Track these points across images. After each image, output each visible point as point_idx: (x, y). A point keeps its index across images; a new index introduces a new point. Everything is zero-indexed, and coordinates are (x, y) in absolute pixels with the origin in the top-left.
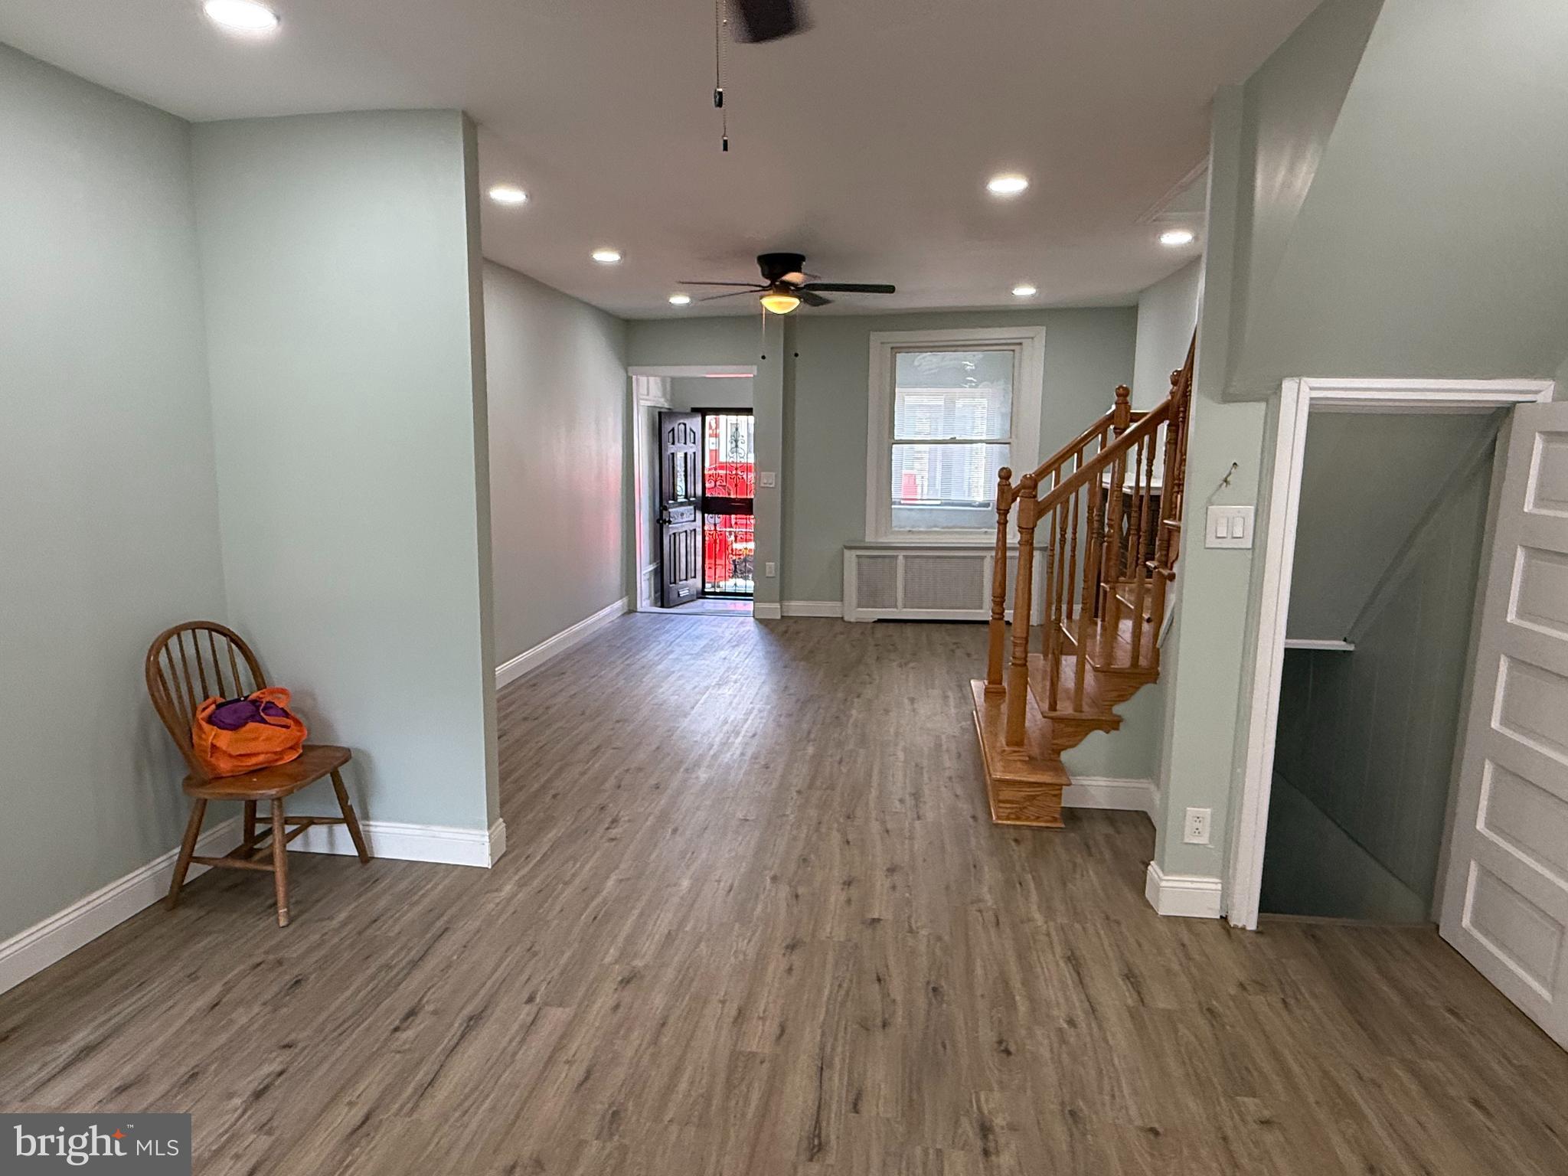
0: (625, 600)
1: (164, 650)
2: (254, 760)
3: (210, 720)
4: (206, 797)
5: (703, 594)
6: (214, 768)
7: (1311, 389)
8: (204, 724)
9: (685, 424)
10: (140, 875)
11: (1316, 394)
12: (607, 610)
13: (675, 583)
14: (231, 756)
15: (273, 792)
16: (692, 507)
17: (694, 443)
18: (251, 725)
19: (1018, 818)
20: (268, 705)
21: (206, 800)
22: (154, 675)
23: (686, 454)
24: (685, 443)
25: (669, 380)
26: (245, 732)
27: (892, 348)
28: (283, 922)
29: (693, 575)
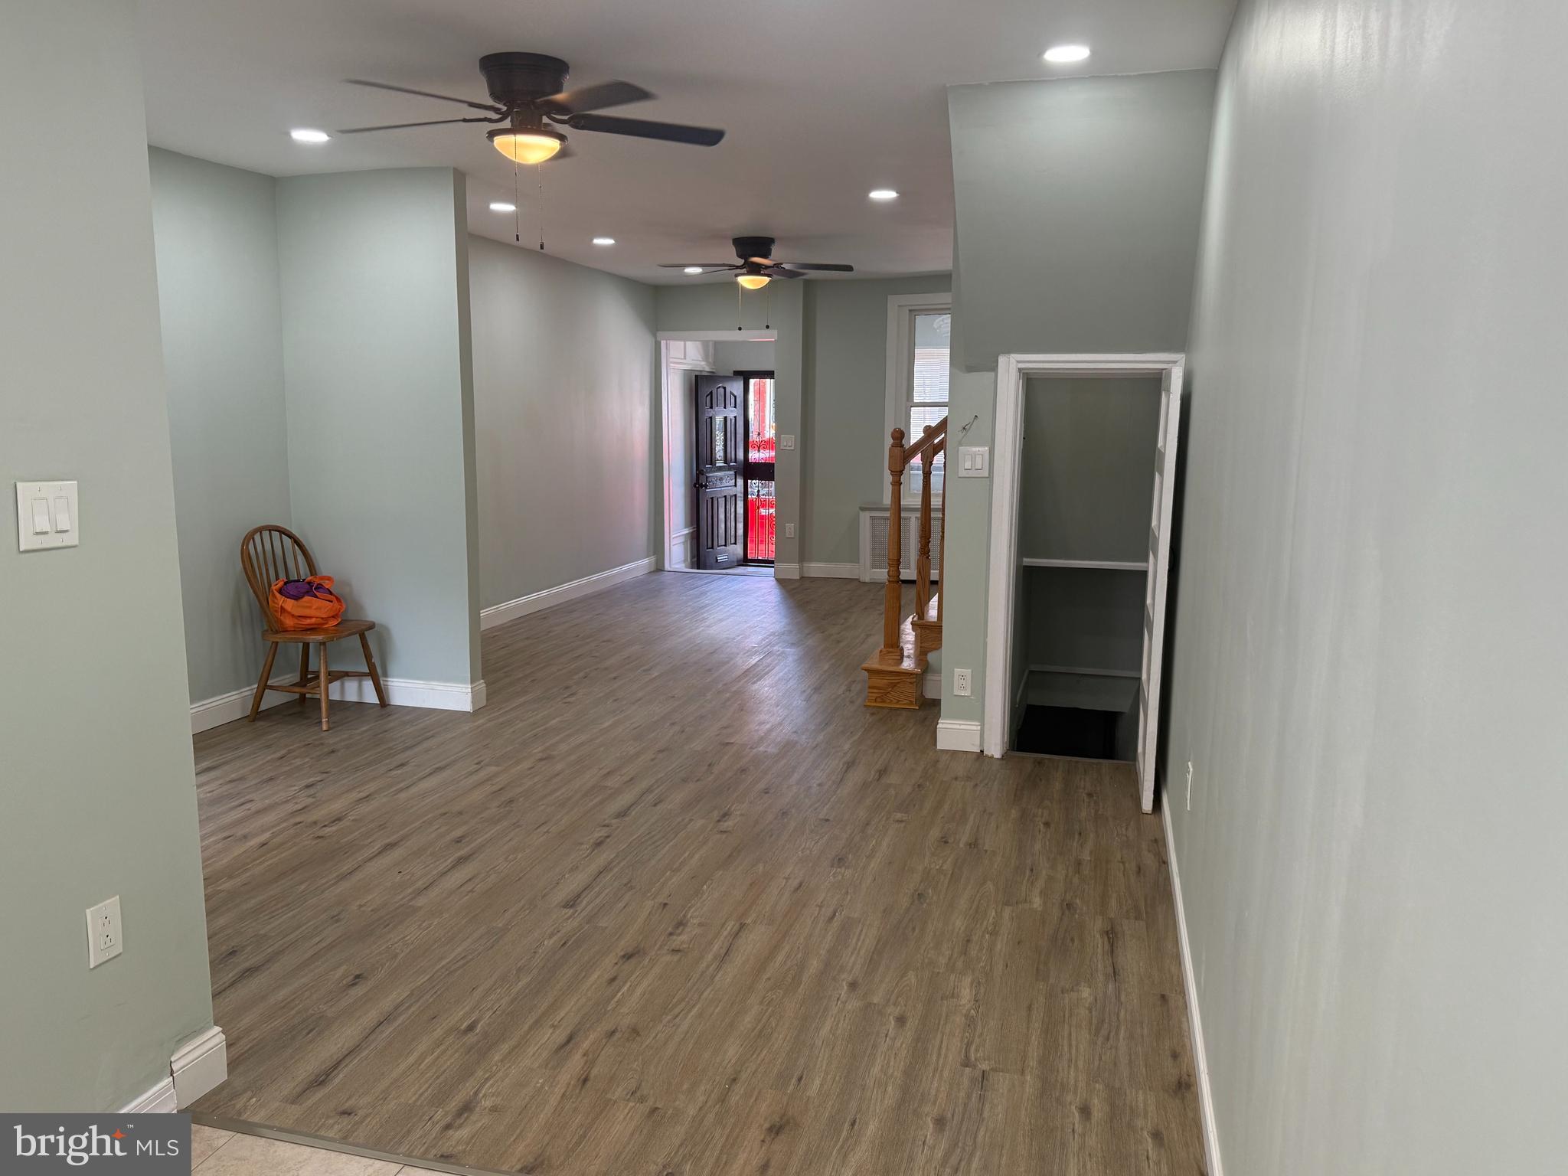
0: (653, 559)
1: (251, 541)
2: (308, 621)
3: (280, 591)
4: (278, 640)
5: (745, 561)
6: (282, 623)
7: (1018, 362)
8: (278, 595)
9: (725, 388)
10: (233, 696)
11: (1021, 366)
12: (631, 565)
13: (712, 548)
14: (293, 616)
15: (321, 638)
16: (732, 472)
17: (735, 407)
18: (307, 598)
19: (884, 702)
20: (319, 586)
21: (277, 643)
22: (246, 556)
23: (725, 418)
24: (725, 408)
25: (711, 345)
26: (305, 602)
27: (910, 311)
28: (325, 728)
29: (733, 541)
